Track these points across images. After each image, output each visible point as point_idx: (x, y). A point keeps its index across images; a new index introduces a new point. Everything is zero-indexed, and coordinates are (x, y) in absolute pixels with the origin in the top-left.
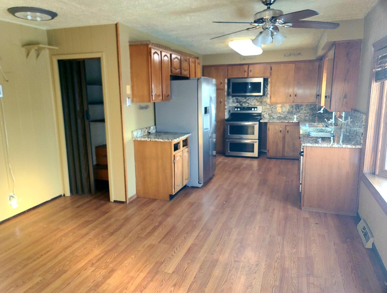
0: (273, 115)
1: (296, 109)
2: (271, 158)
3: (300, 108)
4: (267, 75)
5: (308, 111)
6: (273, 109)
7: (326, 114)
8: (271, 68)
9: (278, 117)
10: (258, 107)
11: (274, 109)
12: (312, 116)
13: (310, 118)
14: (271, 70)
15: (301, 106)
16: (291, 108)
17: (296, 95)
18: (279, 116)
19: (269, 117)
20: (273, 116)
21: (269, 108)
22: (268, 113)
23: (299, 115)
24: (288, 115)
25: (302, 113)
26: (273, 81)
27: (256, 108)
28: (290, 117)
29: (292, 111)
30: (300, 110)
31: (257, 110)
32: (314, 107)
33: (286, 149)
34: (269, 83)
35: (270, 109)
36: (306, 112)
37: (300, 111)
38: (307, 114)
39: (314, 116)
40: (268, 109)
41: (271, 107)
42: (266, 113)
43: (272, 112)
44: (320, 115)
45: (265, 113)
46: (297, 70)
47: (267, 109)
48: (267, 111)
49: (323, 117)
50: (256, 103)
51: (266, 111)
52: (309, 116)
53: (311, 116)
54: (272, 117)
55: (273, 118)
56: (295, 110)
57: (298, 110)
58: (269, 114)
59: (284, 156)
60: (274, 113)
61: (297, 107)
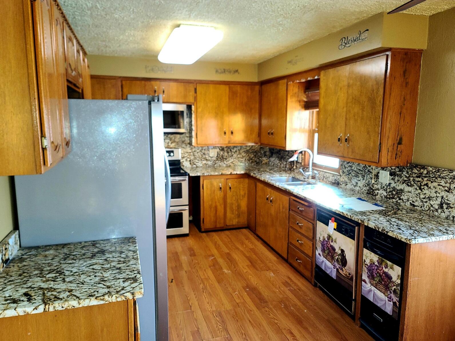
0: (196, 162)
1: (228, 152)
2: (207, 231)
3: (232, 150)
4: (191, 100)
5: (243, 154)
6: (196, 152)
7: (264, 158)
8: (196, 89)
9: (203, 165)
10: (175, 150)
11: (198, 153)
12: (249, 162)
13: (245, 164)
14: (196, 92)
15: (234, 148)
16: (221, 151)
17: (232, 133)
18: (205, 164)
19: (190, 166)
20: (197, 164)
21: (190, 151)
22: (189, 159)
23: (232, 160)
24: (217, 162)
25: (235, 158)
26: (200, 110)
27: (173, 152)
28: (220, 164)
29: (222, 155)
30: (233, 153)
31: (173, 156)
32: (250, 149)
33: (229, 214)
34: (193, 112)
35: (192, 153)
36: (241, 156)
37: (232, 155)
38: (242, 158)
39: (251, 161)
40: (189, 154)
41: (193, 150)
42: (186, 160)
43: (195, 158)
44: (258, 160)
45: (184, 160)
46: (233, 95)
47: (187, 153)
48: (187, 157)
49: (261, 162)
50: (170, 144)
51: (185, 156)
52: (244, 162)
53: (246, 162)
54: (195, 166)
55: (197, 167)
56: (226, 154)
57: (230, 153)
58: (190, 161)
59: (226, 225)
60: (198, 159)
61: (229, 149)
